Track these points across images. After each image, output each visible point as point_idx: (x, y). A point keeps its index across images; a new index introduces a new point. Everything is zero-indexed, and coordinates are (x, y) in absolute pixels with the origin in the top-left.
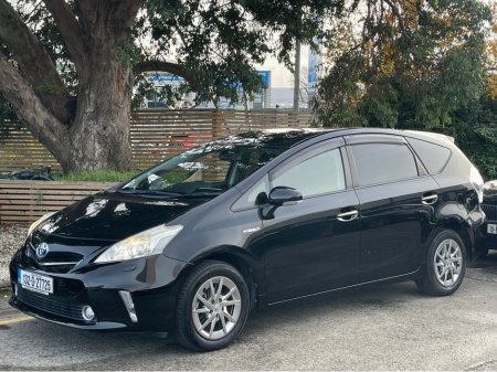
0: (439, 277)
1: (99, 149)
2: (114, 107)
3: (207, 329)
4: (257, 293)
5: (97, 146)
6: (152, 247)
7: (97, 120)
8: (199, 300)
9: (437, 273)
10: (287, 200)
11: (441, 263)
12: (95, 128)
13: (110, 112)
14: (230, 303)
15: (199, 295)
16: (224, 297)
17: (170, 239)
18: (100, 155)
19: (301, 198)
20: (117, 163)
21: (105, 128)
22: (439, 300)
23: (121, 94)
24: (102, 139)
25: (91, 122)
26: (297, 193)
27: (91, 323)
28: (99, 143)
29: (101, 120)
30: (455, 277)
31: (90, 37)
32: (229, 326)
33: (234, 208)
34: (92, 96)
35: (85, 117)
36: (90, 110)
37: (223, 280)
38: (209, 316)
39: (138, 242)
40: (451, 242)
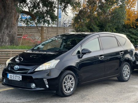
0: (124, 76)
1: (7, 39)
2: (13, 25)
3: (66, 90)
4: (79, 80)
5: (7, 38)
6: (52, 66)
7: (7, 29)
8: (64, 82)
9: (124, 75)
10: (87, 53)
11: (125, 72)
12: (7, 32)
13: (12, 27)
14: (72, 82)
15: (64, 80)
16: (70, 81)
17: (57, 64)
18: (8, 40)
19: (91, 52)
20: (13, 43)
21: (10, 32)
22: (124, 83)
23: (15, 21)
24: (9, 35)
25: (5, 30)
26: (90, 51)
27: (34, 88)
28: (8, 36)
29: (9, 29)
30: (128, 76)
31: (6, 2)
32: (72, 89)
33: (72, 55)
34: (6, 21)
35: (3, 28)
36: (5, 26)
37: (70, 76)
38: (67, 86)
39: (48, 65)
40: (127, 66)
